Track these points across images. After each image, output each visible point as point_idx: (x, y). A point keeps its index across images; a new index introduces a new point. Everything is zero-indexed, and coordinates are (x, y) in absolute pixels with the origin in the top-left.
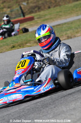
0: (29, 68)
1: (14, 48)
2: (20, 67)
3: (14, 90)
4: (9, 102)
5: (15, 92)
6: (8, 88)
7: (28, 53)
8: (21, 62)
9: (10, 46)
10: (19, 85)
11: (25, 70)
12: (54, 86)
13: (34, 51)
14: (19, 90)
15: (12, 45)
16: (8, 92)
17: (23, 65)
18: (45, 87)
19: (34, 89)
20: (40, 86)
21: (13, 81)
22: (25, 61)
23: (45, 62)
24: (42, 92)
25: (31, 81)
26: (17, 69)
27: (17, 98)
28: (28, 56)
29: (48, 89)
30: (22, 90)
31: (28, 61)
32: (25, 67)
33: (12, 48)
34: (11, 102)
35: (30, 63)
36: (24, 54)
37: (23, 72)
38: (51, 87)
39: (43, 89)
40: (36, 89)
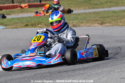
0: (43, 43)
1: (27, 27)
2: (35, 40)
3: (29, 58)
4: (23, 67)
5: (30, 59)
6: (24, 55)
7: (42, 30)
8: (37, 37)
9: (24, 24)
10: (34, 55)
11: (40, 43)
12: (62, 61)
13: (47, 30)
14: (34, 59)
15: (26, 23)
16: (24, 58)
17: (38, 39)
18: (55, 60)
19: (46, 60)
20: (51, 58)
21: (29, 50)
22: (41, 36)
23: (56, 39)
24: (52, 63)
25: (44, 53)
26: (32, 42)
27: (31, 65)
28: (42, 33)
29: (57, 62)
30: (35, 59)
31: (43, 37)
32: (40, 41)
33: (25, 26)
34: (25, 67)
35: (44, 39)
36: (38, 31)
37: (38, 45)
38: (59, 61)
39: (53, 61)
40: (47, 60)
